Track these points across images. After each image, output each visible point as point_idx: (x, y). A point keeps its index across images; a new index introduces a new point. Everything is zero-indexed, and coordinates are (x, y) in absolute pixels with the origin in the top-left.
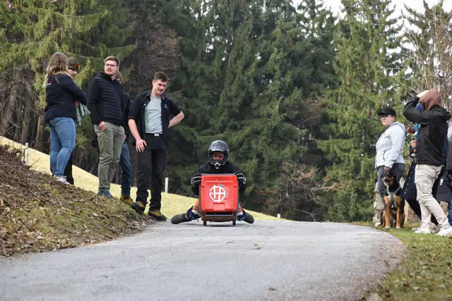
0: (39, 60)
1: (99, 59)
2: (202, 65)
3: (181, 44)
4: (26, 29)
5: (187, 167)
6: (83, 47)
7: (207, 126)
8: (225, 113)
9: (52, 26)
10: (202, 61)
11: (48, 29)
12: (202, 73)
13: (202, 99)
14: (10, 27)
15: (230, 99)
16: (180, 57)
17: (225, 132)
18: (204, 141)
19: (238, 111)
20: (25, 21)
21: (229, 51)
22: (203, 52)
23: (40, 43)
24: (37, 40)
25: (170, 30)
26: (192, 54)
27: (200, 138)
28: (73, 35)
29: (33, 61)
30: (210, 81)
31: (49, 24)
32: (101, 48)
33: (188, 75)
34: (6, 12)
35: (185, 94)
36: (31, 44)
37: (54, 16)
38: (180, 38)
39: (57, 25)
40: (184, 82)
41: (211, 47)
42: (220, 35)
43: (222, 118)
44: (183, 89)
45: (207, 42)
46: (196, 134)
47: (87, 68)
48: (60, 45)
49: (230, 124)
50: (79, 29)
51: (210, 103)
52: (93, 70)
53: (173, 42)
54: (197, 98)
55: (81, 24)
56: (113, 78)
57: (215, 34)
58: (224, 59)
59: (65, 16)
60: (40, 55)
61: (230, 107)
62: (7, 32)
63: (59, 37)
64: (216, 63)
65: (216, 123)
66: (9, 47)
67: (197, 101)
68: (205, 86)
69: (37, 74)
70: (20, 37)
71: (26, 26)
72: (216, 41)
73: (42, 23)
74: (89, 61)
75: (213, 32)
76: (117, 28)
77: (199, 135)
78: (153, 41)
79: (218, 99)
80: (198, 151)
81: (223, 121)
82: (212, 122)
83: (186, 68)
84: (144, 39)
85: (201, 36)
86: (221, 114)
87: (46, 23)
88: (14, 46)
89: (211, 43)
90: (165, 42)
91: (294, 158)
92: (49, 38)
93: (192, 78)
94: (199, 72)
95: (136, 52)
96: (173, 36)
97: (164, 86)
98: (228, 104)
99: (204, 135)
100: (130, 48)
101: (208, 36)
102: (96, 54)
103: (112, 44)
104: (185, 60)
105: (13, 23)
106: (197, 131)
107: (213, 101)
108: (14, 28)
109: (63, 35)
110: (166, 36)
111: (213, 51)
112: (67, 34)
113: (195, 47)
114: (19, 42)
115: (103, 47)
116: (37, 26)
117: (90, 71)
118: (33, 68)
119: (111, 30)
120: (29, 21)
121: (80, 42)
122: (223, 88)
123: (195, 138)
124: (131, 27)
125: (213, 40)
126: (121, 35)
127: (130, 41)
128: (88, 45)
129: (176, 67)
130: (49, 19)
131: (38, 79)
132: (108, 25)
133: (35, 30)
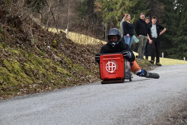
0: (119, 17)
1: (138, 15)
2: (173, 14)
3: (165, 7)
4: (114, 7)
5: (169, 49)
6: (132, 11)
7: (176, 34)
8: (182, 30)
9: (122, 5)
10: (173, 12)
11: (121, 7)
12: (173, 17)
13: (174, 25)
14: (109, 7)
15: (183, 25)
16: (165, 12)
17: (182, 36)
18: (175, 40)
19: (186, 28)
20: (113, 5)
21: (182, 9)
22: (173, 9)
23: (118, 11)
24: (118, 10)
25: (161, 3)
26: (169, 11)
27: (173, 39)
28: (129, 8)
29: (116, 17)
30: (176, 19)
31: (121, 5)
32: (138, 11)
33: (168, 18)
34: (107, 2)
35: (168, 24)
36: (116, 12)
37: (123, 2)
38: (165, 5)
39: (124, 5)
40: (167, 20)
41: (176, 8)
42: (179, 3)
43: (181, 31)
44: (167, 23)
45: (174, 6)
46: (172, 38)
47: (134, 18)
48: (125, 11)
49: (184, 33)
50: (131, 5)
51: (176, 26)
52: (136, 19)
53: (162, 7)
54: (172, 25)
55: (131, 4)
56: (143, 20)
57: (177, 3)
58: (180, 11)
59: (126, 2)
60: (119, 15)
61: (184, 27)
62: (108, 9)
63: (124, 8)
64: (178, 13)
65: (179, 33)
66: (109, 13)
67: (172, 26)
68: (174, 21)
69: (118, 22)
70: (112, 10)
71: (114, 6)
72: (177, 5)
73: (119, 5)
74: (135, 16)
75: (176, 3)
76: (143, 4)
77: (173, 38)
78: (155, 7)
79: (179, 25)
80: (173, 43)
81: (181, 32)
82: (177, 33)
83: (168, 16)
84: (153, 7)
85: (172, 4)
86: (181, 30)
87: (120, 5)
88: (110, 13)
89: (176, 6)
90: (160, 7)
92: (121, 10)
93: (170, 19)
94: (172, 16)
95: (150, 11)
96: (163, 5)
98: (182, 26)
99: (175, 38)
100: (148, 10)
101: (175, 4)
102: (137, 13)
103: (142, 10)
104: (167, 13)
105: (110, 5)
106: (173, 36)
107: (177, 26)
108: (110, 7)
109: (126, 8)
110: (160, 5)
111: (176, 9)
112: (127, 7)
113: (170, 8)
114: (112, 12)
115: (139, 11)
116: (117, 5)
117: (135, 19)
118: (117, 20)
119: (141, 5)
120: (115, 4)
121: (131, 10)
122: (181, 21)
123: (172, 39)
124: (148, 3)
125: (176, 5)
126: (145, 6)
127: (148, 8)
128: (134, 10)
129: (164, 15)
130: (121, 3)
131: (118, 23)
132: (140, 3)
133: (117, 7)
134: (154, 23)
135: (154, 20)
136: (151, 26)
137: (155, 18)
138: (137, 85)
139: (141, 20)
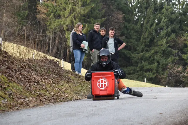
0: (67, 26)
1: (91, 24)
2: (133, 25)
3: (124, 17)
4: (61, 13)
5: (128, 67)
6: (84, 20)
7: (136, 50)
8: (143, 45)
9: (72, 12)
10: (133, 23)
11: (70, 13)
12: (133, 29)
13: (133, 39)
14: (55, 13)
15: (145, 39)
16: (124, 22)
17: (143, 53)
18: (135, 57)
19: (148, 44)
20: (61, 10)
21: (144, 19)
22: (134, 20)
23: (67, 19)
24: (66, 18)
25: (119, 11)
26: (129, 21)
27: (133, 55)
28: (80, 15)
29: (65, 26)
30: (137, 32)
31: (71, 11)
32: (92, 20)
33: (127, 30)
34: (53, 7)
35: (126, 37)
36: (64, 19)
37: (73, 8)
38: (124, 14)
39: (74, 11)
40: (126, 32)
41: (137, 18)
42: (140, 13)
43: (142, 47)
44: (125, 35)
45: (135, 16)
46: (131, 54)
47: (86, 28)
48: (75, 19)
49: (145, 49)
50: (83, 12)
51: (137, 41)
52: (89, 29)
53: (121, 16)
54: (131, 39)
55: (83, 10)
57: (138, 12)
58: (142, 22)
59: (77, 7)
60: (67, 23)
61: (145, 42)
62: (54, 15)
63: (75, 16)
64: (139, 24)
65: (139, 49)
66: (55, 21)
68: (134, 34)
69: (66, 31)
70: (59, 17)
71: (62, 12)
72: (139, 15)
73: (68, 11)
74: (87, 25)
75: (137, 12)
76: (98, 11)
77: (132, 54)
78: (112, 16)
79: (140, 39)
80: (132, 61)
81: (142, 48)
82: (138, 48)
83: (126, 27)
84: (109, 15)
85: (132, 13)
86: (141, 45)
87: (69, 11)
88: (57, 20)
89: (136, 16)
90: (118, 17)
91: (173, 62)
92: (71, 17)
93: (129, 31)
94: (132, 28)
95: (106, 21)
96: (121, 14)
97: (113, 32)
98: (144, 41)
99: (135, 54)
100: (104, 19)
101: (135, 13)
102: (90, 22)
103: (96, 18)
104: (126, 23)
105: (56, 11)
106: (133, 52)
107: (138, 40)
108: (57, 13)
109: (76, 15)
110: (118, 14)
111: (138, 19)
112: (78, 14)
113: (130, 18)
114: (59, 19)
115: (92, 19)
116: (66, 12)
117: (87, 30)
118: (65, 29)
119: (95, 12)
120: (63, 10)
121: (83, 18)
122: (142, 34)
123: (131, 55)
124: (104, 11)
125: (137, 15)
126: (100, 14)
127: (103, 16)
128: (86, 19)
129: (122, 26)
130: (71, 9)
131: (67, 33)
132: (94, 10)
133: (65, 13)
134: (111, 35)
135: (111, 32)
136: (108, 39)
137: (113, 30)
138: (90, 112)
139: (95, 31)
